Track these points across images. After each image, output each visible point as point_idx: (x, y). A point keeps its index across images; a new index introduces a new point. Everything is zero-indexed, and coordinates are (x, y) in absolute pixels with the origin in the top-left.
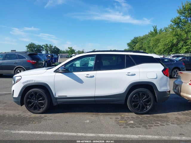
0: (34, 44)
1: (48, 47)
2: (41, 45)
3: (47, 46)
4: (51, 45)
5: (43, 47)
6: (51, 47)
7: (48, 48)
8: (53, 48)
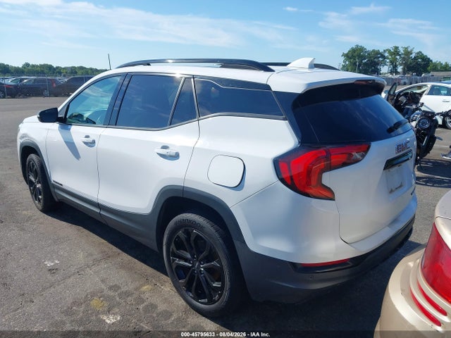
0: (362, 49)
1: (400, 55)
2: (381, 51)
3: (396, 52)
4: (409, 50)
5: (386, 54)
6: (408, 53)
7: (398, 57)
8: (413, 56)
